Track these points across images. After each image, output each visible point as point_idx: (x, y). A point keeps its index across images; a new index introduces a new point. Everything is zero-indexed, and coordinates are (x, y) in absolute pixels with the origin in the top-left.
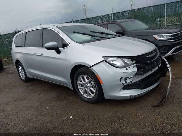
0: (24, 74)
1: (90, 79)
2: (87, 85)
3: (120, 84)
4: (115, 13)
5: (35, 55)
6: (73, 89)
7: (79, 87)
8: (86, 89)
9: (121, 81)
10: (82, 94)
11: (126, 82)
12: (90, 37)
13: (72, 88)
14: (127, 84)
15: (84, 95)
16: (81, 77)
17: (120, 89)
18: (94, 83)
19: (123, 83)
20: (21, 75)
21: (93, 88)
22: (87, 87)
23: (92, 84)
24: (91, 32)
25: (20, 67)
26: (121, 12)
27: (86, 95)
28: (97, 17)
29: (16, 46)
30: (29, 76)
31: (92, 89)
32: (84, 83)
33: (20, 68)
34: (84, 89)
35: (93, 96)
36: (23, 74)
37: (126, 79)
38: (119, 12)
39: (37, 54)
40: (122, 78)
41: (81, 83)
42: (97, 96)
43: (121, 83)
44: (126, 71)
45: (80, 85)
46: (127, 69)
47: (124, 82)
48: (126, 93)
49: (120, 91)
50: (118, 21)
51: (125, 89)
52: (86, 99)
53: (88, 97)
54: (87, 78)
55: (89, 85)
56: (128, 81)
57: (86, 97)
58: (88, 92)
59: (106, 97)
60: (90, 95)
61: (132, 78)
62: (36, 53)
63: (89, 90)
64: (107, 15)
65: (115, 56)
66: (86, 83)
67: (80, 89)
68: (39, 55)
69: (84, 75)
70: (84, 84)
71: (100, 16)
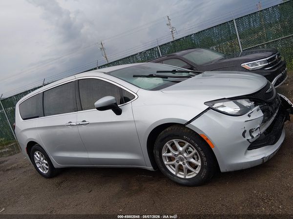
0: (46, 164)
1: (187, 144)
2: (181, 156)
3: (244, 142)
4: (162, 45)
5: (71, 125)
6: (153, 170)
7: (166, 163)
8: (181, 163)
9: (244, 137)
10: (174, 173)
11: (253, 137)
12: (161, 79)
13: (151, 168)
14: (254, 140)
15: (178, 175)
16: (168, 145)
17: (245, 151)
18: (197, 150)
19: (248, 140)
20: (40, 167)
21: (194, 159)
22: (182, 160)
23: (190, 152)
24: (158, 72)
25: (37, 153)
26: (172, 42)
27: (183, 173)
28: (136, 54)
29: (24, 119)
30: (56, 165)
31: (192, 160)
32: (177, 153)
33: (37, 155)
34: (177, 165)
35: (197, 172)
36: (44, 165)
37: (251, 132)
38: (169, 43)
39: (75, 124)
40: (245, 132)
41: (170, 154)
42: (205, 171)
43: (246, 139)
44: (249, 119)
45: (167, 159)
46: (249, 116)
47: (250, 138)
48: (255, 154)
49: (246, 153)
50: (178, 54)
51: (251, 149)
52: (183, 181)
53: (187, 177)
54: (180, 143)
55: (185, 155)
56: (255, 135)
57: (183, 177)
58: (186, 168)
59: (222, 169)
60: (189, 171)
61: (259, 128)
62: (71, 122)
63: (186, 164)
64: (150, 49)
65: (225, 99)
66: (180, 153)
67: (168, 167)
68: (80, 125)
69: (174, 140)
70: (175, 155)
71: (140, 53)
